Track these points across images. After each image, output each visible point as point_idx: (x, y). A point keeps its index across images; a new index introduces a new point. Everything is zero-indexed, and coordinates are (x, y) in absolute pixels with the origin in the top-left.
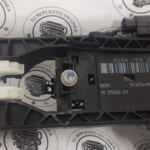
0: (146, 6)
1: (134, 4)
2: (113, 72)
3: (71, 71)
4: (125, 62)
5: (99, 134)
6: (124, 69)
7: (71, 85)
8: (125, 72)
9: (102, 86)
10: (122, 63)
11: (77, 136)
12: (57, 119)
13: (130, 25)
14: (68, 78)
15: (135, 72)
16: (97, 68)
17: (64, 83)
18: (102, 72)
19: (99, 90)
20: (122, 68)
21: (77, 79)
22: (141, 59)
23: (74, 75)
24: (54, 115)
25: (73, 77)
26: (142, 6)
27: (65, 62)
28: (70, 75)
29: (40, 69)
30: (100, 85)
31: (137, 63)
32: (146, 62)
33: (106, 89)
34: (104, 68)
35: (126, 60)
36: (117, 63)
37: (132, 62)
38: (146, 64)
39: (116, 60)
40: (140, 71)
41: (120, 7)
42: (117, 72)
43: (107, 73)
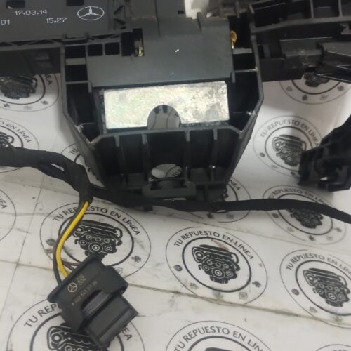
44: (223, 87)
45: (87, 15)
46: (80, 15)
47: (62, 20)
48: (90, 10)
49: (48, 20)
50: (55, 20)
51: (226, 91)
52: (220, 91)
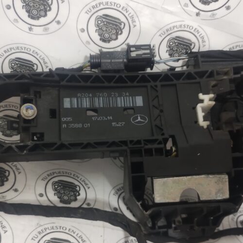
0: (113, 41)
1: (101, 39)
2: (76, 106)
3: (30, 104)
4: (89, 97)
5: (74, 175)
6: (88, 104)
7: (30, 118)
8: (88, 106)
9: (64, 119)
10: (86, 98)
11: (48, 175)
12: (16, 150)
13: (95, 61)
14: (27, 111)
15: (98, 106)
16: (60, 102)
17: (23, 116)
18: (65, 107)
19: (60, 123)
20: (86, 103)
21: (36, 112)
22: (106, 94)
23: (32, 108)
24: (13, 146)
25: (32, 110)
26: (109, 41)
27: (26, 96)
28: (29, 108)
29: (14, 109)
30: (62, 119)
31: (101, 98)
32: (111, 96)
33: (67, 123)
34: (67, 103)
35: (91, 95)
36: (81, 98)
37: (97, 97)
38: (111, 98)
39: (80, 95)
40: (103, 106)
41: (88, 42)
42: (80, 106)
43: (70, 107)
44: (226, 178)
45: (137, 121)
46: (133, 121)
47: (121, 125)
48: (139, 118)
49: (113, 124)
50: (117, 124)
51: (227, 180)
52: (224, 180)
